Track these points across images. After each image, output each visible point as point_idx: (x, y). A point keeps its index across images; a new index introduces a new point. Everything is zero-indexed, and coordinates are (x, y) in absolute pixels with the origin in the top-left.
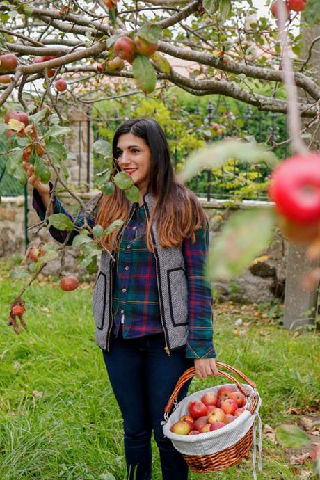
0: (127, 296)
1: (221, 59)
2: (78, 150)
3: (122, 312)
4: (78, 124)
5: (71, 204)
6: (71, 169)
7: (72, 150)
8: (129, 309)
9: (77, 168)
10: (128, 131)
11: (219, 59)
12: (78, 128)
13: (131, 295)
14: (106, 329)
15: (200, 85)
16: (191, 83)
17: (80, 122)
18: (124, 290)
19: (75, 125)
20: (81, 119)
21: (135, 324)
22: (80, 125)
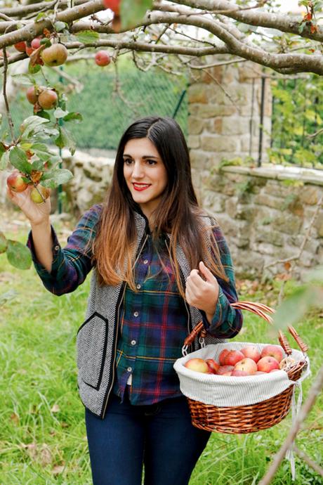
0: (137, 350)
1: (309, 24)
2: (250, 114)
3: (130, 370)
4: (251, 81)
5: (238, 181)
6: (242, 137)
7: (244, 113)
8: (140, 366)
9: (248, 136)
10: (142, 135)
11: (304, 24)
12: (251, 86)
13: (142, 350)
14: (103, 389)
15: (277, 62)
16: (264, 59)
17: (254, 79)
18: (133, 342)
19: (247, 83)
20: (255, 75)
21: (146, 386)
22: (253, 83)
